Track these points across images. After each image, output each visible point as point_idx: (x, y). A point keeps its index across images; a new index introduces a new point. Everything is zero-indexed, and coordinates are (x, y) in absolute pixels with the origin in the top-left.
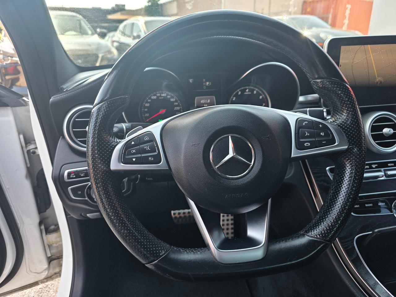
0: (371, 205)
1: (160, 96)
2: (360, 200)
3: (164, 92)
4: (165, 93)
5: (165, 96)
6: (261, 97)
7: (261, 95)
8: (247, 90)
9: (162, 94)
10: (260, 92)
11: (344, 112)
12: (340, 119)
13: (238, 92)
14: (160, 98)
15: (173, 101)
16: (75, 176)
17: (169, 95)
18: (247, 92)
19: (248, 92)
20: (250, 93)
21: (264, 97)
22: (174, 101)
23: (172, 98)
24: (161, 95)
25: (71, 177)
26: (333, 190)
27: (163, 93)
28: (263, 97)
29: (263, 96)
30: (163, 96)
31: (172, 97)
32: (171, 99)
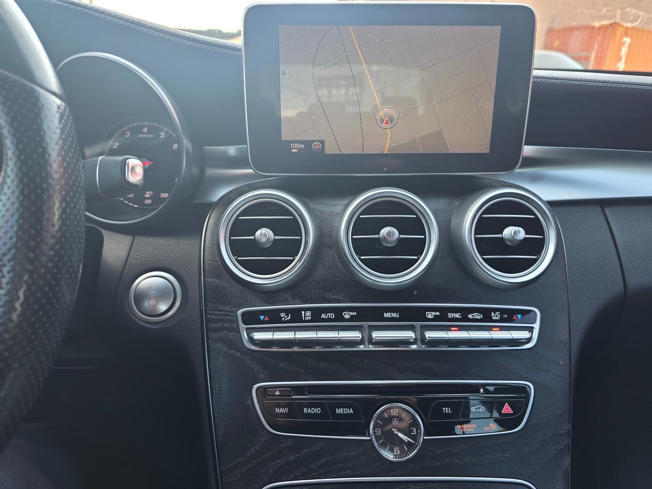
0: (317, 411)
2: (294, 397)
8: (145, 130)
13: (125, 131)
18: (144, 133)
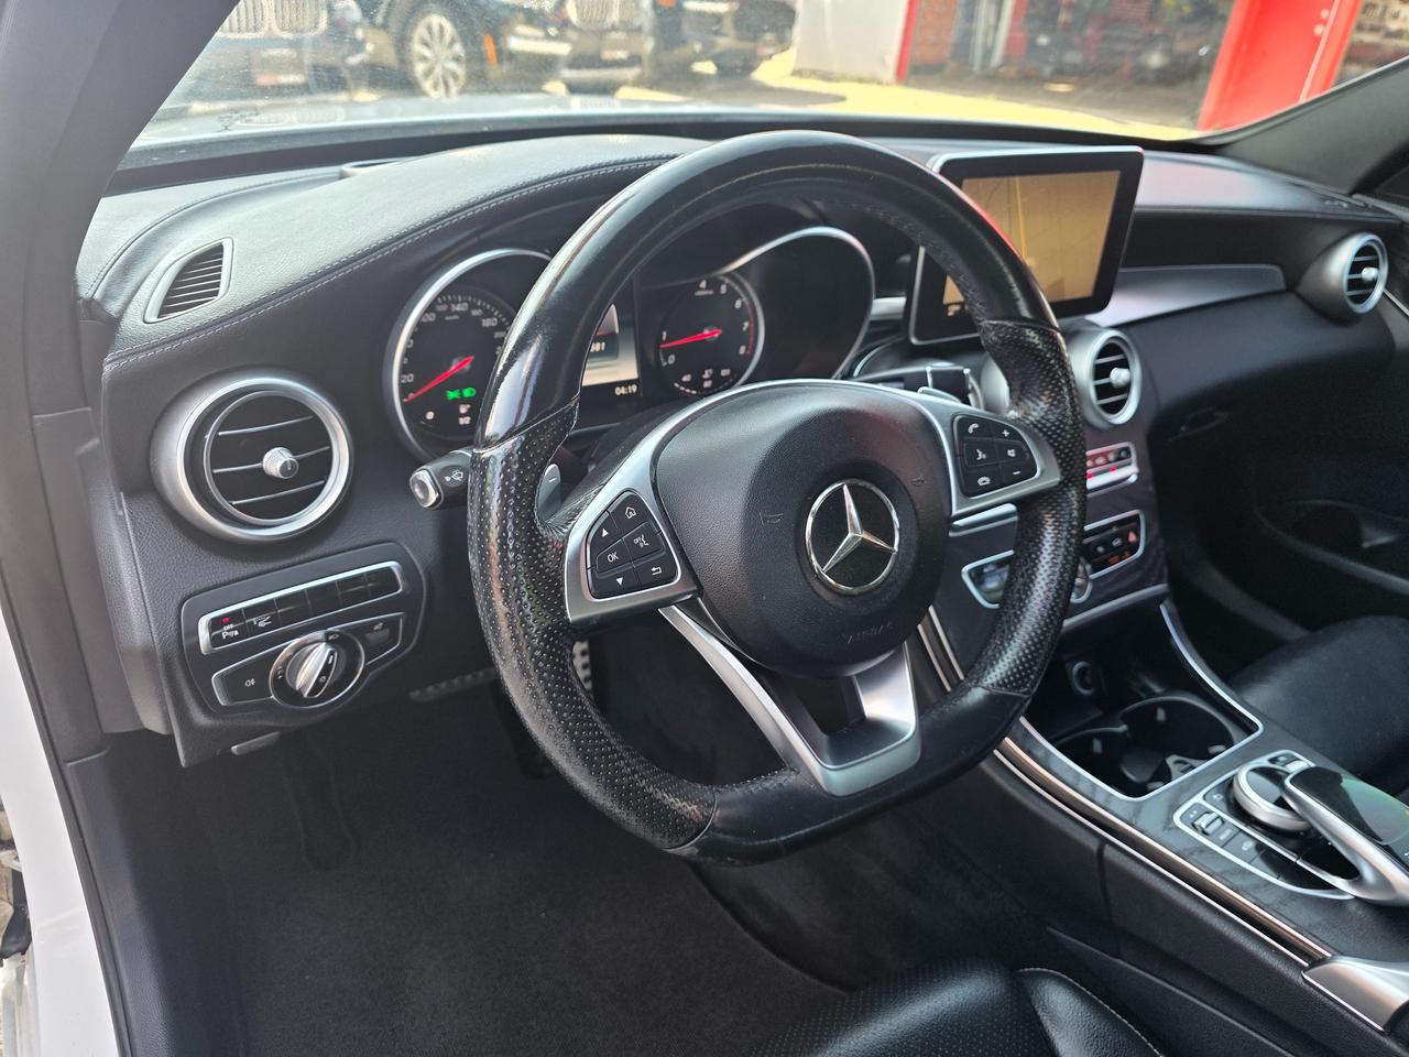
1: (450, 312)
3: (460, 298)
4: (462, 302)
5: (463, 309)
6: (738, 304)
7: (739, 297)
8: (703, 285)
9: (453, 306)
10: (737, 288)
11: (1041, 400)
12: (1034, 410)
14: (447, 318)
15: (491, 327)
16: (236, 633)
17: (476, 307)
18: (702, 289)
19: (707, 288)
20: (711, 292)
21: (747, 303)
22: (493, 325)
23: (485, 318)
24: (450, 307)
25: (224, 637)
26: (1022, 576)
27: (456, 302)
28: (743, 303)
29: (745, 299)
30: (456, 313)
31: (488, 314)
32: (484, 321)
